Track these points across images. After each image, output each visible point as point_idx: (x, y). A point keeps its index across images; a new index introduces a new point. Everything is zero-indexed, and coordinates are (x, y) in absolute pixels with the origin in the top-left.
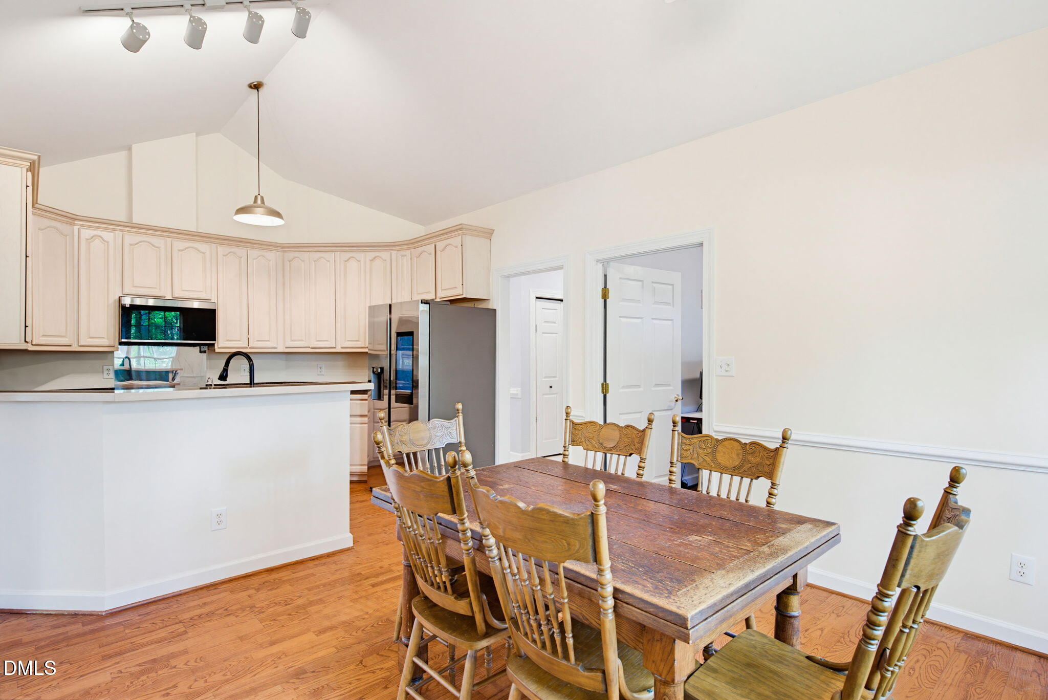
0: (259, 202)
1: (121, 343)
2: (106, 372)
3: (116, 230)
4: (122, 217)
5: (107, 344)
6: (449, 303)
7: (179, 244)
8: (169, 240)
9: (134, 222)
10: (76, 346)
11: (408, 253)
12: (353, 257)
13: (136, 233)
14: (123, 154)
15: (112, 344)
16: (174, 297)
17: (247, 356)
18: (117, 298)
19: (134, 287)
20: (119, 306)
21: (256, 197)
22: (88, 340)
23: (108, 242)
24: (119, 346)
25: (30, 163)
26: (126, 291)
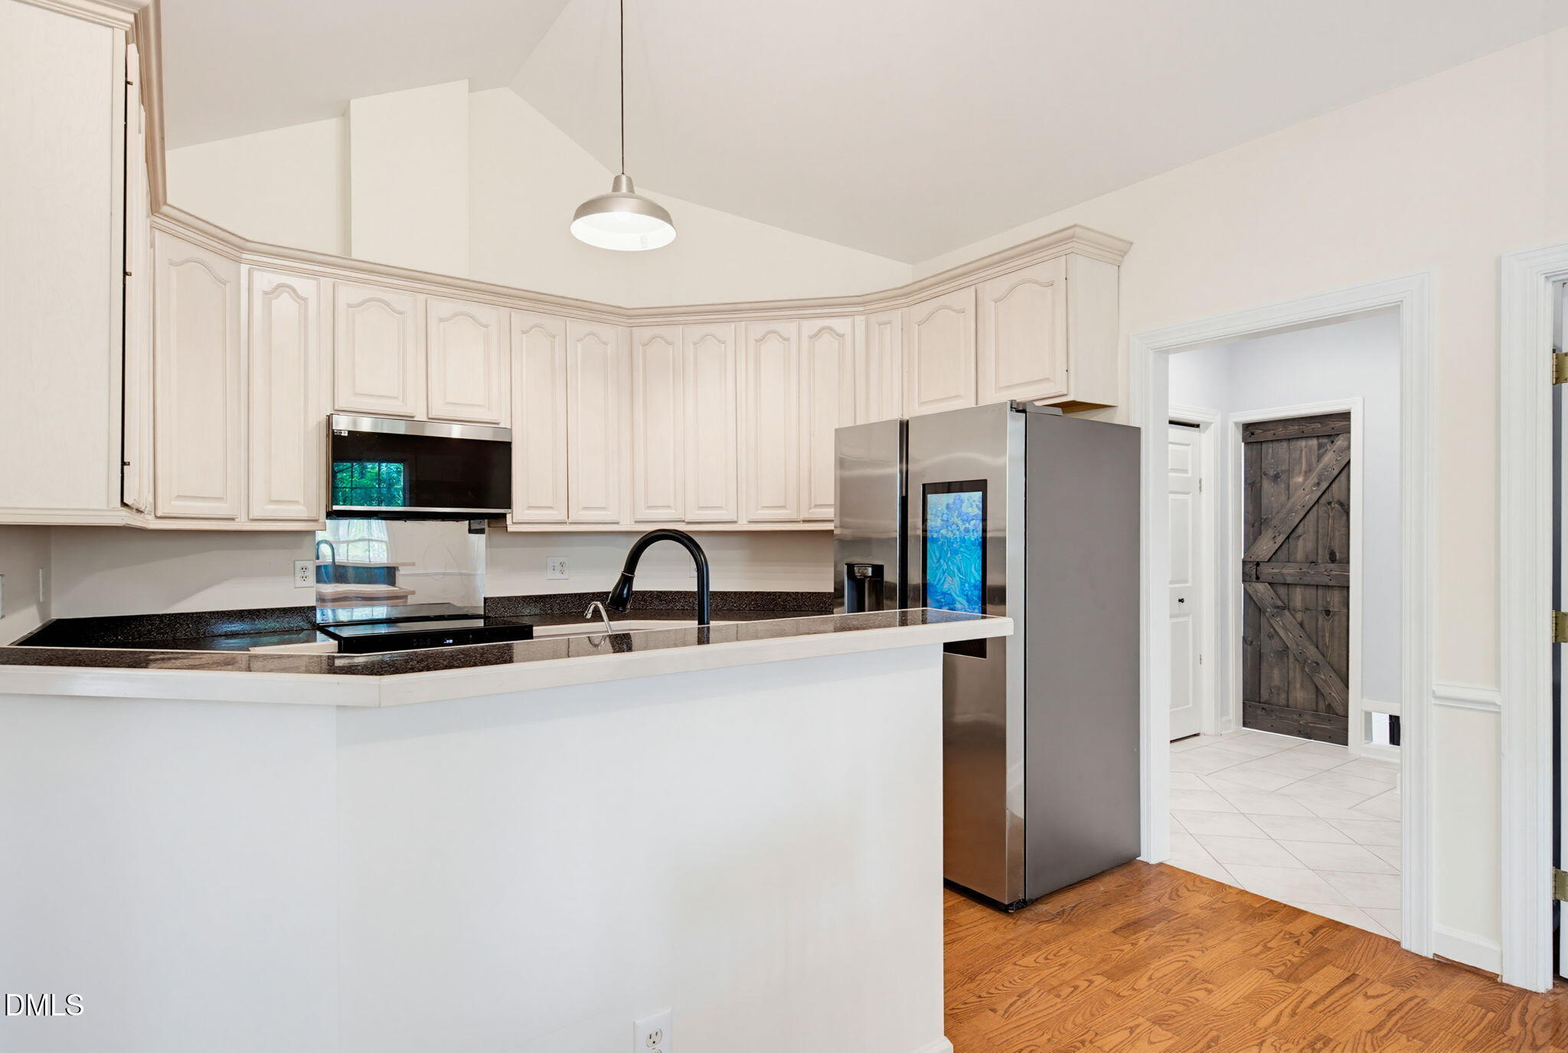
0: (624, 189)
1: (331, 515)
2: (299, 574)
3: (324, 275)
4: (330, 245)
5: (305, 515)
6: (1059, 411)
7: (442, 307)
8: (423, 297)
9: (353, 257)
10: (244, 518)
11: (896, 316)
12: (775, 332)
13: (356, 280)
14: (330, 126)
15: (313, 515)
16: (430, 416)
17: (685, 539)
18: (324, 418)
19: (356, 394)
20: (328, 436)
21: (617, 180)
22: (266, 507)
23: (305, 300)
24: (328, 521)
25: (136, 16)
26: (341, 404)
